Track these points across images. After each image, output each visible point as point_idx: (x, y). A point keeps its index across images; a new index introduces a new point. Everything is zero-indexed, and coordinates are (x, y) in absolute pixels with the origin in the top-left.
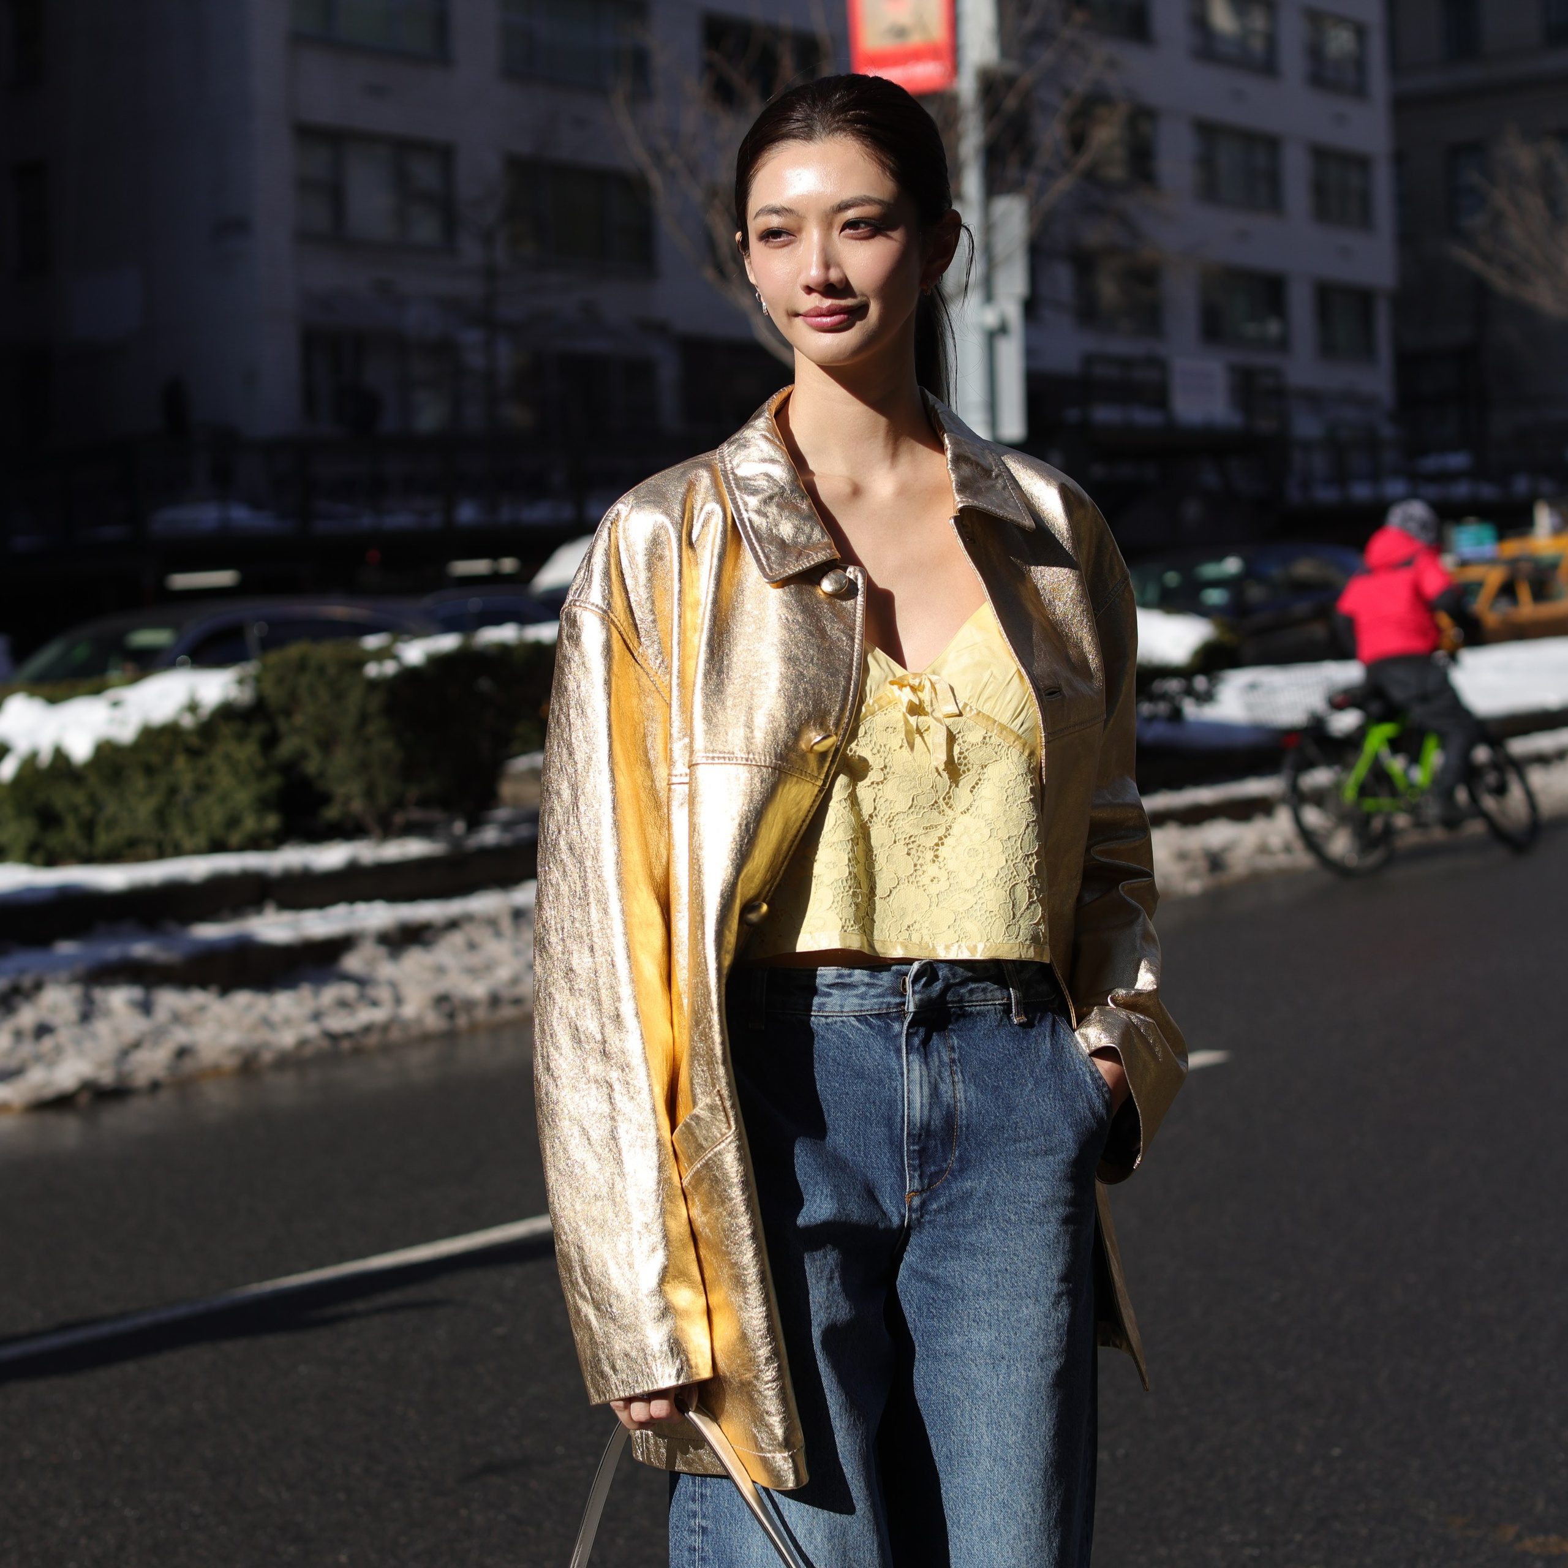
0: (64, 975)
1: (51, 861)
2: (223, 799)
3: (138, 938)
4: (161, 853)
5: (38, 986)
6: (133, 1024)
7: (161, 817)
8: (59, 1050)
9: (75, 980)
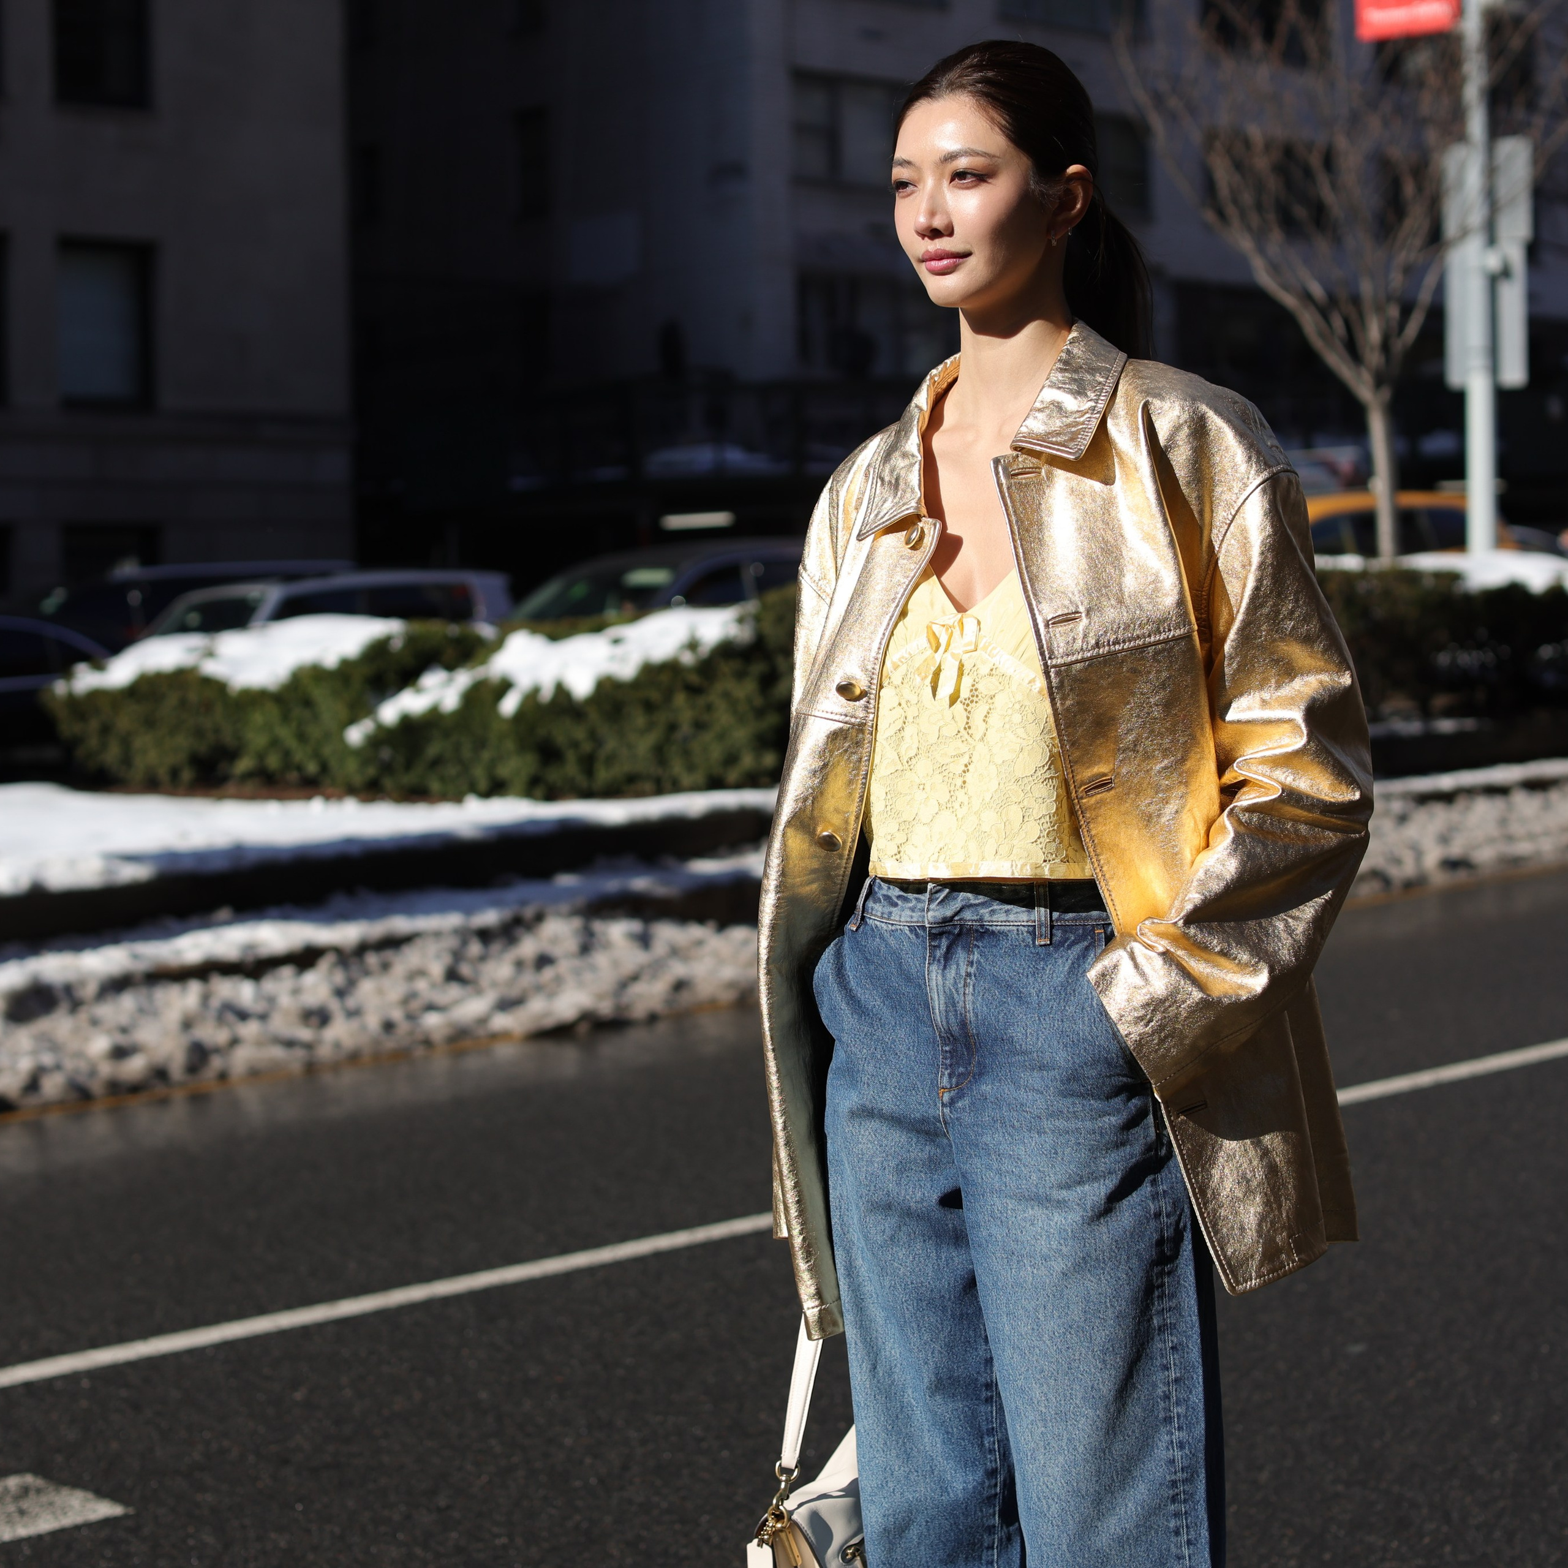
0: (565, 907)
1: (551, 795)
2: (721, 737)
3: (638, 874)
4: (660, 789)
5: (539, 918)
6: (632, 957)
7: (660, 753)
8: (558, 980)
9: (575, 912)
